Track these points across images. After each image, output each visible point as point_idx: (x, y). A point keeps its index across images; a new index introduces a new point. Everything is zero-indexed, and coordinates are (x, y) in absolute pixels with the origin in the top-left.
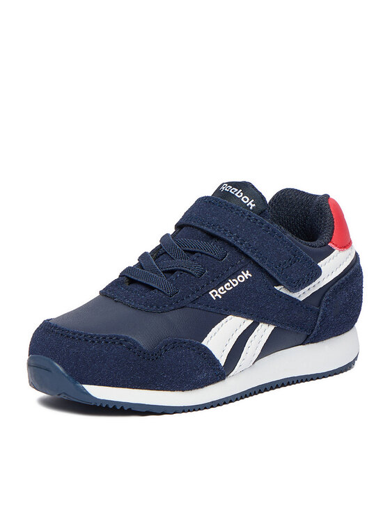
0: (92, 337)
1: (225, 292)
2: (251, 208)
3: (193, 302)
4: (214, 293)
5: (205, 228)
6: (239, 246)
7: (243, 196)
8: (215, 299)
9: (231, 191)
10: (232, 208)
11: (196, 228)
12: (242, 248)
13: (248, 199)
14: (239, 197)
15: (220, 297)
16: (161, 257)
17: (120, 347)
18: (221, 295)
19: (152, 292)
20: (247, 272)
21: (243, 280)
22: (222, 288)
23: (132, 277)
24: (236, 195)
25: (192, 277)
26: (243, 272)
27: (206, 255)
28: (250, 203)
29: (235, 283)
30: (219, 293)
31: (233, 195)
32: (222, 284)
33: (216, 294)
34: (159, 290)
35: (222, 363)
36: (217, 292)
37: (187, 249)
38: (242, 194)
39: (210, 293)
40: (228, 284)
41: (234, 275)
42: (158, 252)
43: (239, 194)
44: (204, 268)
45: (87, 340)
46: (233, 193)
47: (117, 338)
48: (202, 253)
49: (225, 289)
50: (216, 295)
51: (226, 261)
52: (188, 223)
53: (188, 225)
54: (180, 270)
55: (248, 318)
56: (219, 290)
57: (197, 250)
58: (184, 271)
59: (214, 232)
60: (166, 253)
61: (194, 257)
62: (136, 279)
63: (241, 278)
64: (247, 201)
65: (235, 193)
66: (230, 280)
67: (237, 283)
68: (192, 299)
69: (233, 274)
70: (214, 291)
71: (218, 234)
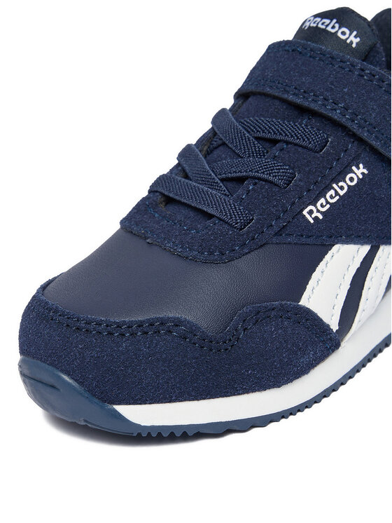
0: (119, 326)
1: (328, 206)
2: (354, 45)
3: (278, 234)
4: (311, 212)
5: (291, 98)
6: (349, 124)
7: (340, 28)
8: (312, 221)
9: (320, 26)
10: (332, 58)
11: (275, 98)
12: (354, 127)
13: (348, 32)
14: (333, 31)
15: (321, 217)
16: (216, 153)
17: (169, 338)
18: (321, 213)
19: (209, 223)
20: (361, 166)
21: (355, 182)
22: (322, 201)
23: (171, 195)
24: (329, 29)
25: (275, 189)
26: (354, 168)
27: (296, 145)
28: (352, 38)
29: (342, 188)
30: (318, 211)
31: (325, 31)
32: (322, 194)
33: (314, 212)
34: (220, 219)
35: (335, 327)
36: (315, 210)
37: (261, 135)
38: (337, 25)
39: (305, 212)
40: (332, 192)
41: (340, 176)
42: (211, 144)
43: (333, 27)
44: (293, 169)
45: (110, 334)
46: (323, 27)
47: (162, 324)
48: (287, 143)
49: (327, 202)
50: (315, 214)
51: (328, 153)
52: (260, 89)
53: (260, 94)
54: (254, 178)
55: (362, 244)
56: (318, 205)
57: (279, 137)
58: (260, 179)
59: (306, 104)
60: (224, 144)
61: (275, 151)
62: (177, 198)
63: (351, 179)
64: (347, 36)
65: (327, 26)
66: (334, 185)
67: (346, 188)
68: (276, 229)
69: (340, 173)
70: (311, 207)
71: (313, 106)
